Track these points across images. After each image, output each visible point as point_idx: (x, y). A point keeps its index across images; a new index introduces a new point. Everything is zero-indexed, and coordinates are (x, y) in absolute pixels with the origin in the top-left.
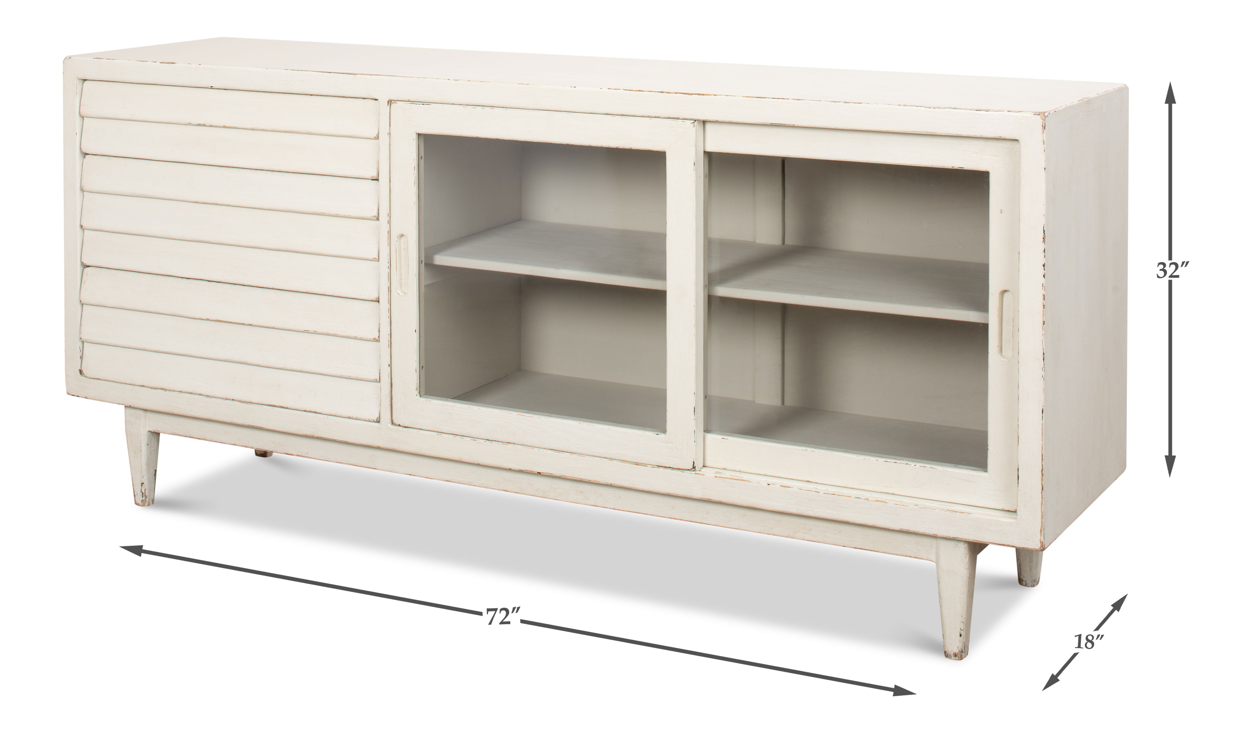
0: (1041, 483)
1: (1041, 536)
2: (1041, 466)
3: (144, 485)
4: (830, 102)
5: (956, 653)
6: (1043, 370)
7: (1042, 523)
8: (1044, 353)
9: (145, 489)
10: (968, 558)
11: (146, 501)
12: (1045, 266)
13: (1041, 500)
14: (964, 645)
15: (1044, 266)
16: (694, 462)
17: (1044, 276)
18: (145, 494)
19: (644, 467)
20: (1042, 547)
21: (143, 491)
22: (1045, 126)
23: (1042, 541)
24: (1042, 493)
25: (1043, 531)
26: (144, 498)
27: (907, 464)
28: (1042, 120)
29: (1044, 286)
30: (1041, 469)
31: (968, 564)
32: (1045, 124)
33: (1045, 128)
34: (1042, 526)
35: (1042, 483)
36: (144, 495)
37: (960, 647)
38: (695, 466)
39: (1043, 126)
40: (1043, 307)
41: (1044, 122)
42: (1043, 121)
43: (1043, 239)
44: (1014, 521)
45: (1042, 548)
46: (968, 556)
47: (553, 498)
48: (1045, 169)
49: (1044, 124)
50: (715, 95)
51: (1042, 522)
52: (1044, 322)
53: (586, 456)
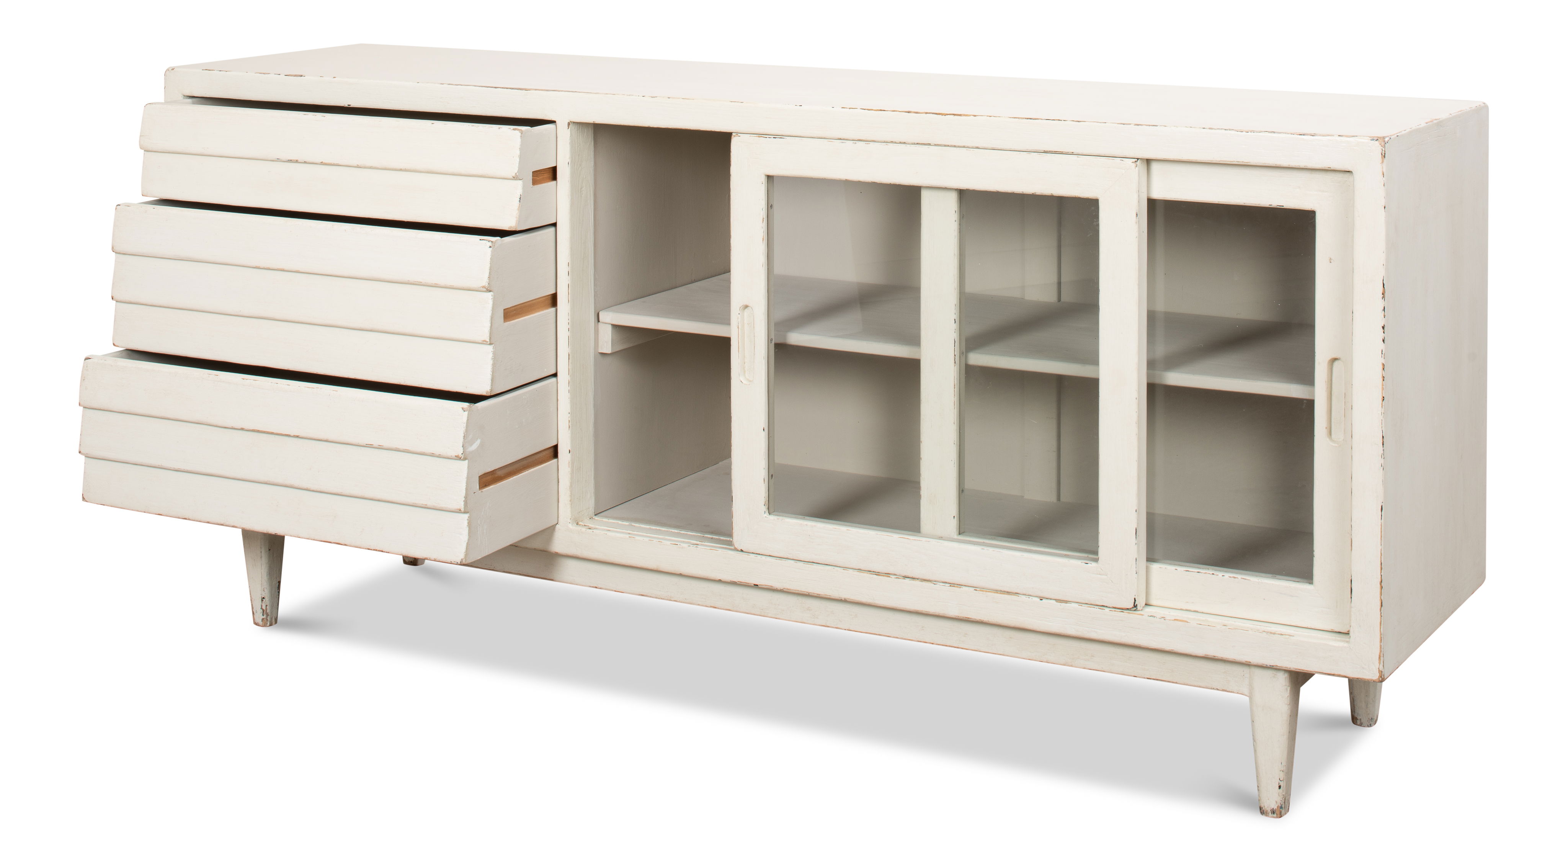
0: (1379, 598)
1: (1380, 663)
2: (1380, 576)
3: (264, 600)
4: (1118, 124)
5: (1274, 809)
6: (1383, 457)
7: (1381, 648)
8: (1383, 437)
9: (267, 606)
10: (1289, 691)
11: (267, 620)
12: (1385, 328)
13: (1380, 619)
14: (1284, 799)
15: (1383, 328)
17: (1383, 341)
18: (266, 611)
19: (886, 578)
20: (1381, 677)
21: (264, 608)
22: (1385, 154)
23: (1381, 669)
24: (1381, 610)
25: (1382, 658)
26: (265, 617)
27: (1213, 573)
28: (1382, 146)
29: (1383, 353)
30: (1380, 580)
31: (1289, 698)
32: (1385, 151)
33: (1385, 157)
34: (1381, 651)
35: (1381, 598)
37: (1279, 802)
39: (1382, 154)
40: (1382, 379)
41: (1384, 150)
42: (1382, 148)
43: (1383, 294)
44: (1346, 645)
45: (1380, 678)
46: (1289, 689)
47: (773, 616)
48: (1385, 207)
49: (1383, 152)
50: (975, 116)
51: (1381, 646)
52: (1384, 397)
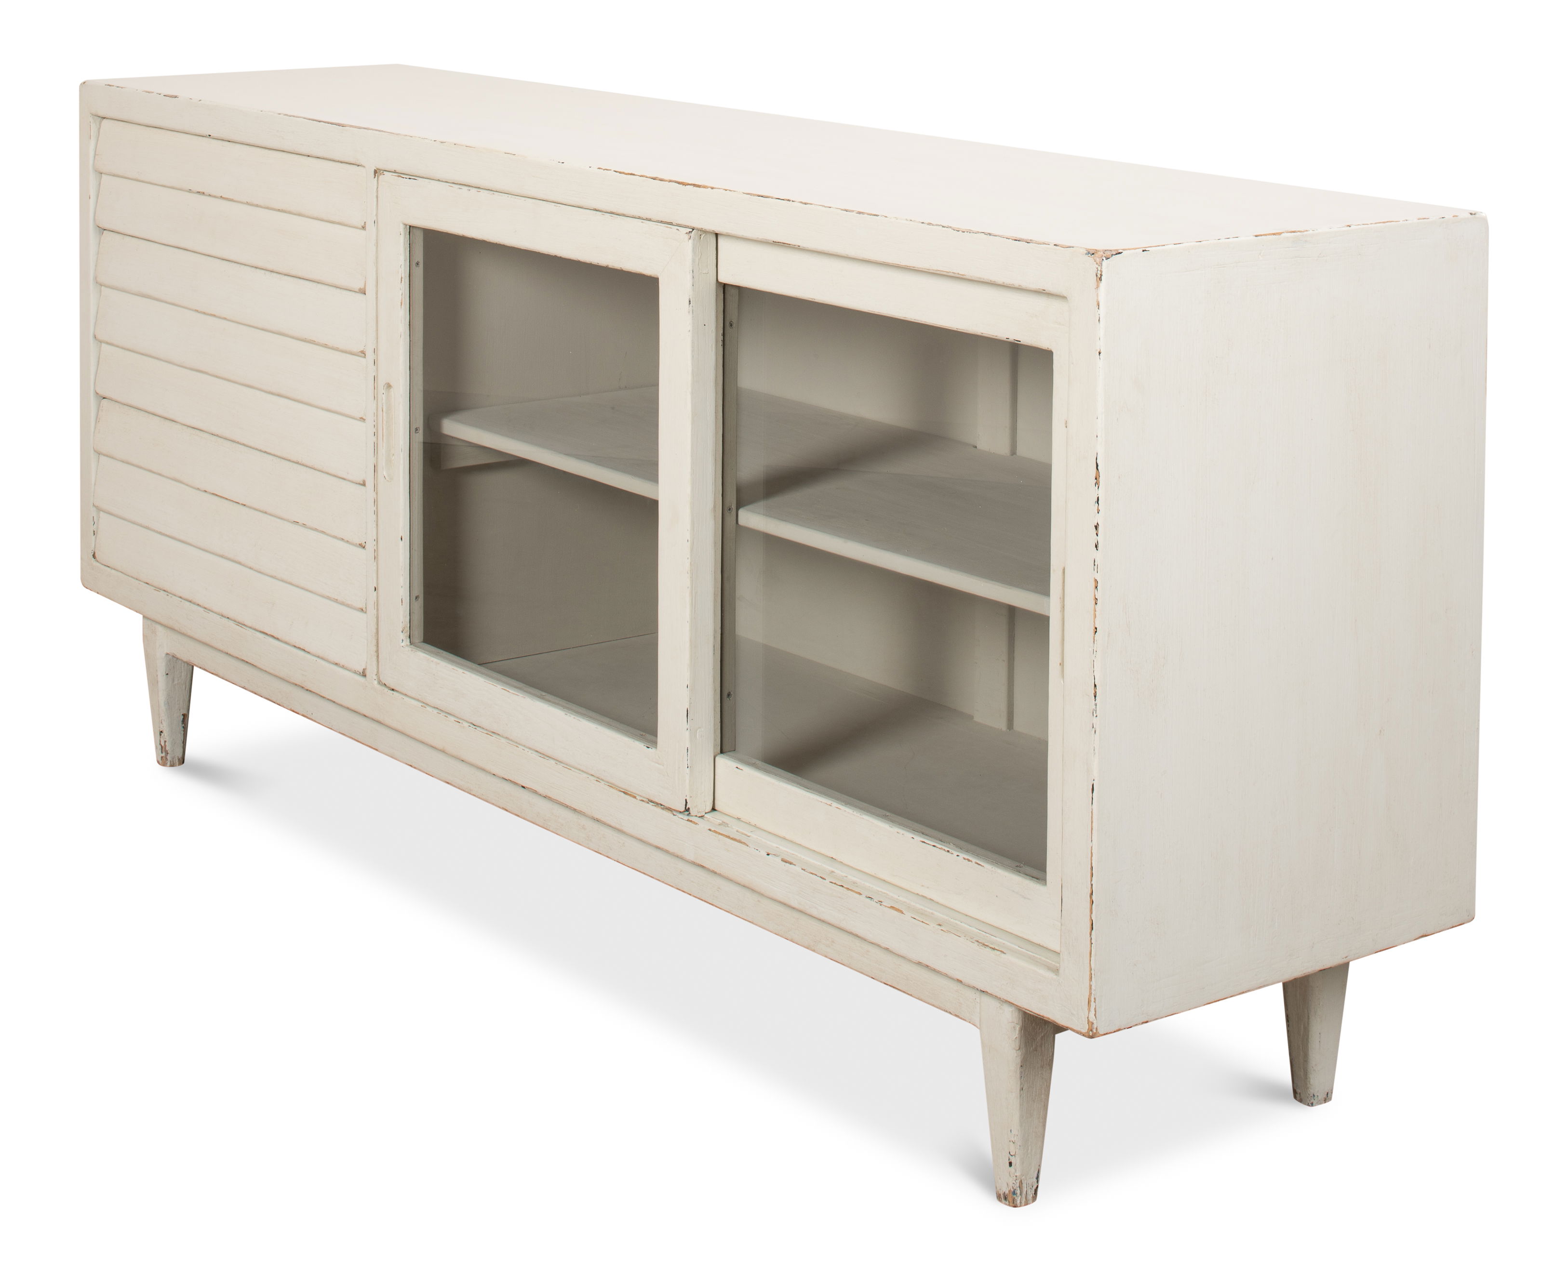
0: (1089, 917)
1: (1089, 1010)
2: (1090, 886)
3: (163, 734)
5: (1006, 1193)
6: (1095, 715)
7: (1091, 988)
8: (1095, 686)
9: (165, 742)
10: (1017, 1032)
11: (167, 759)
12: (1100, 528)
13: (1089, 946)
14: (1018, 1181)
15: (1096, 527)
16: (686, 800)
17: (1096, 546)
18: (165, 748)
19: (632, 798)
20: (1091, 1030)
21: (163, 745)
22: (1101, 275)
23: (1091, 1020)
24: (1091, 935)
25: (1093, 1004)
26: (164, 755)
27: (948, 851)
28: (1097, 264)
29: (1096, 564)
30: (1090, 892)
31: (1018, 1041)
32: (1101, 271)
33: (1100, 279)
34: (1091, 994)
35: (1091, 918)
36: (163, 749)
37: (1011, 1185)
38: (689, 808)
39: (1097, 276)
40: (1094, 603)
41: (1099, 269)
42: (1097, 266)
43: (1096, 479)
44: (1055, 977)
45: (1091, 1032)
46: (1018, 1027)
48: (1100, 353)
49: (1099, 272)
51: (1091, 986)
52: (1096, 628)
53: (573, 769)
